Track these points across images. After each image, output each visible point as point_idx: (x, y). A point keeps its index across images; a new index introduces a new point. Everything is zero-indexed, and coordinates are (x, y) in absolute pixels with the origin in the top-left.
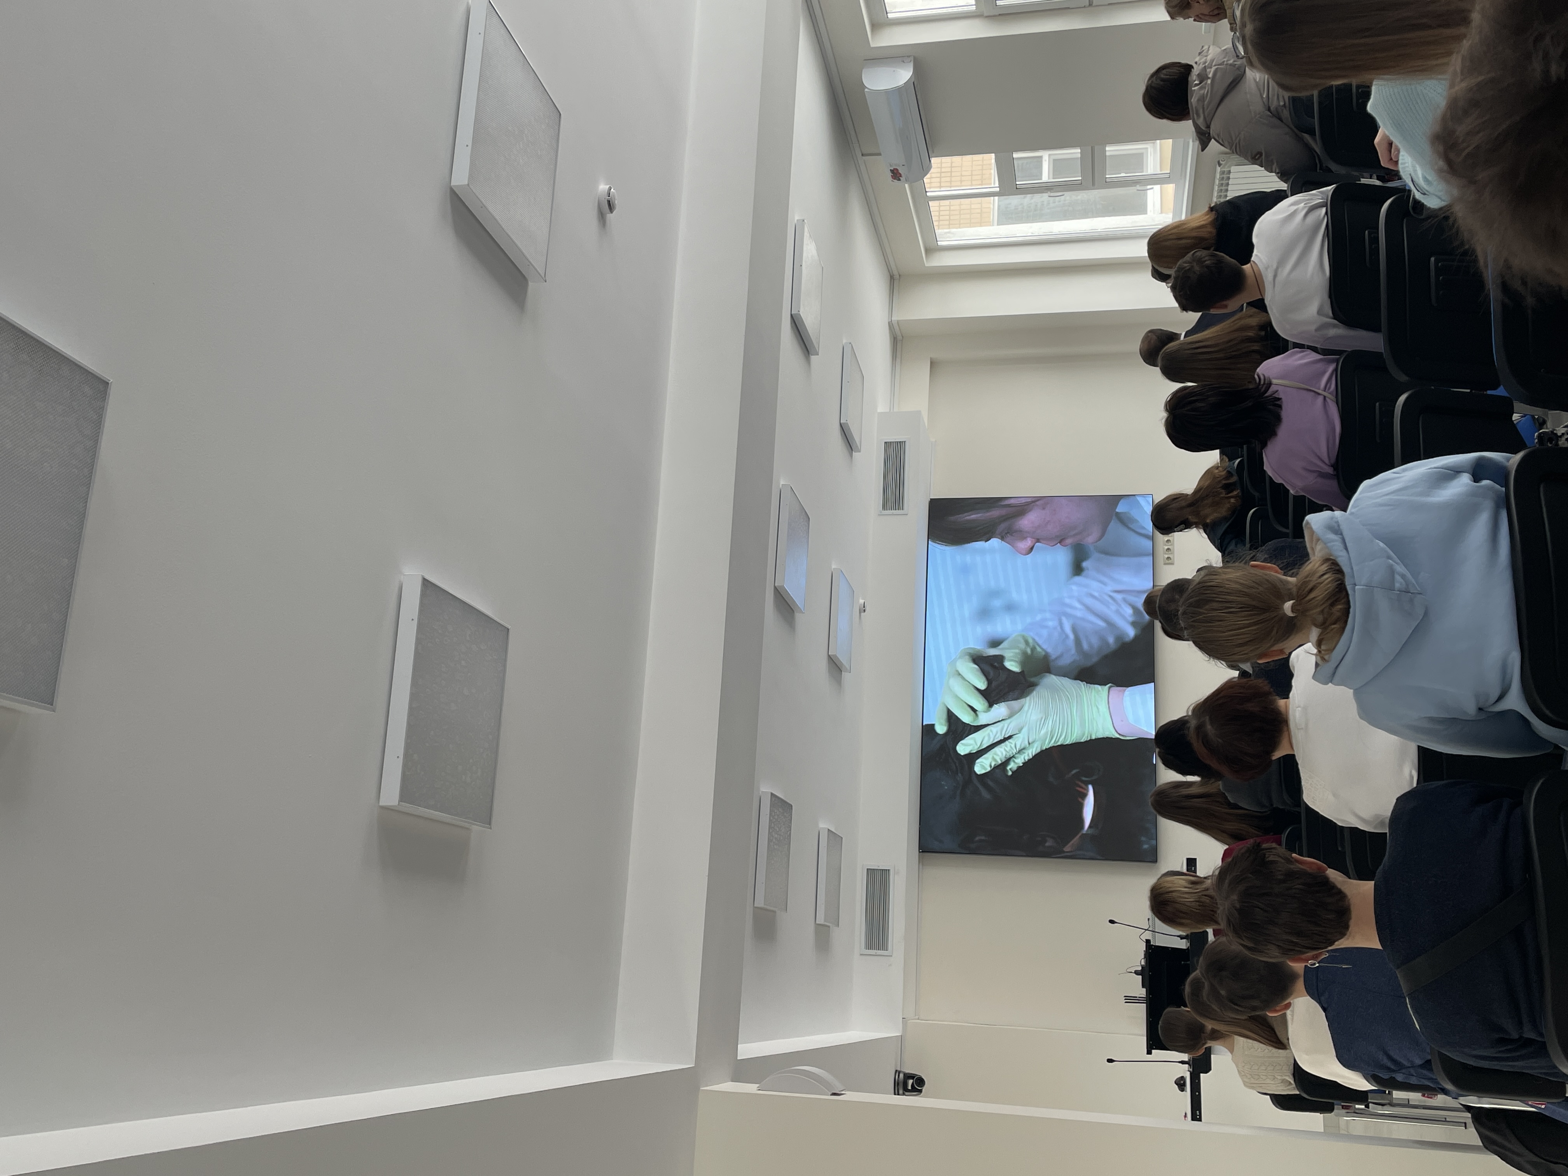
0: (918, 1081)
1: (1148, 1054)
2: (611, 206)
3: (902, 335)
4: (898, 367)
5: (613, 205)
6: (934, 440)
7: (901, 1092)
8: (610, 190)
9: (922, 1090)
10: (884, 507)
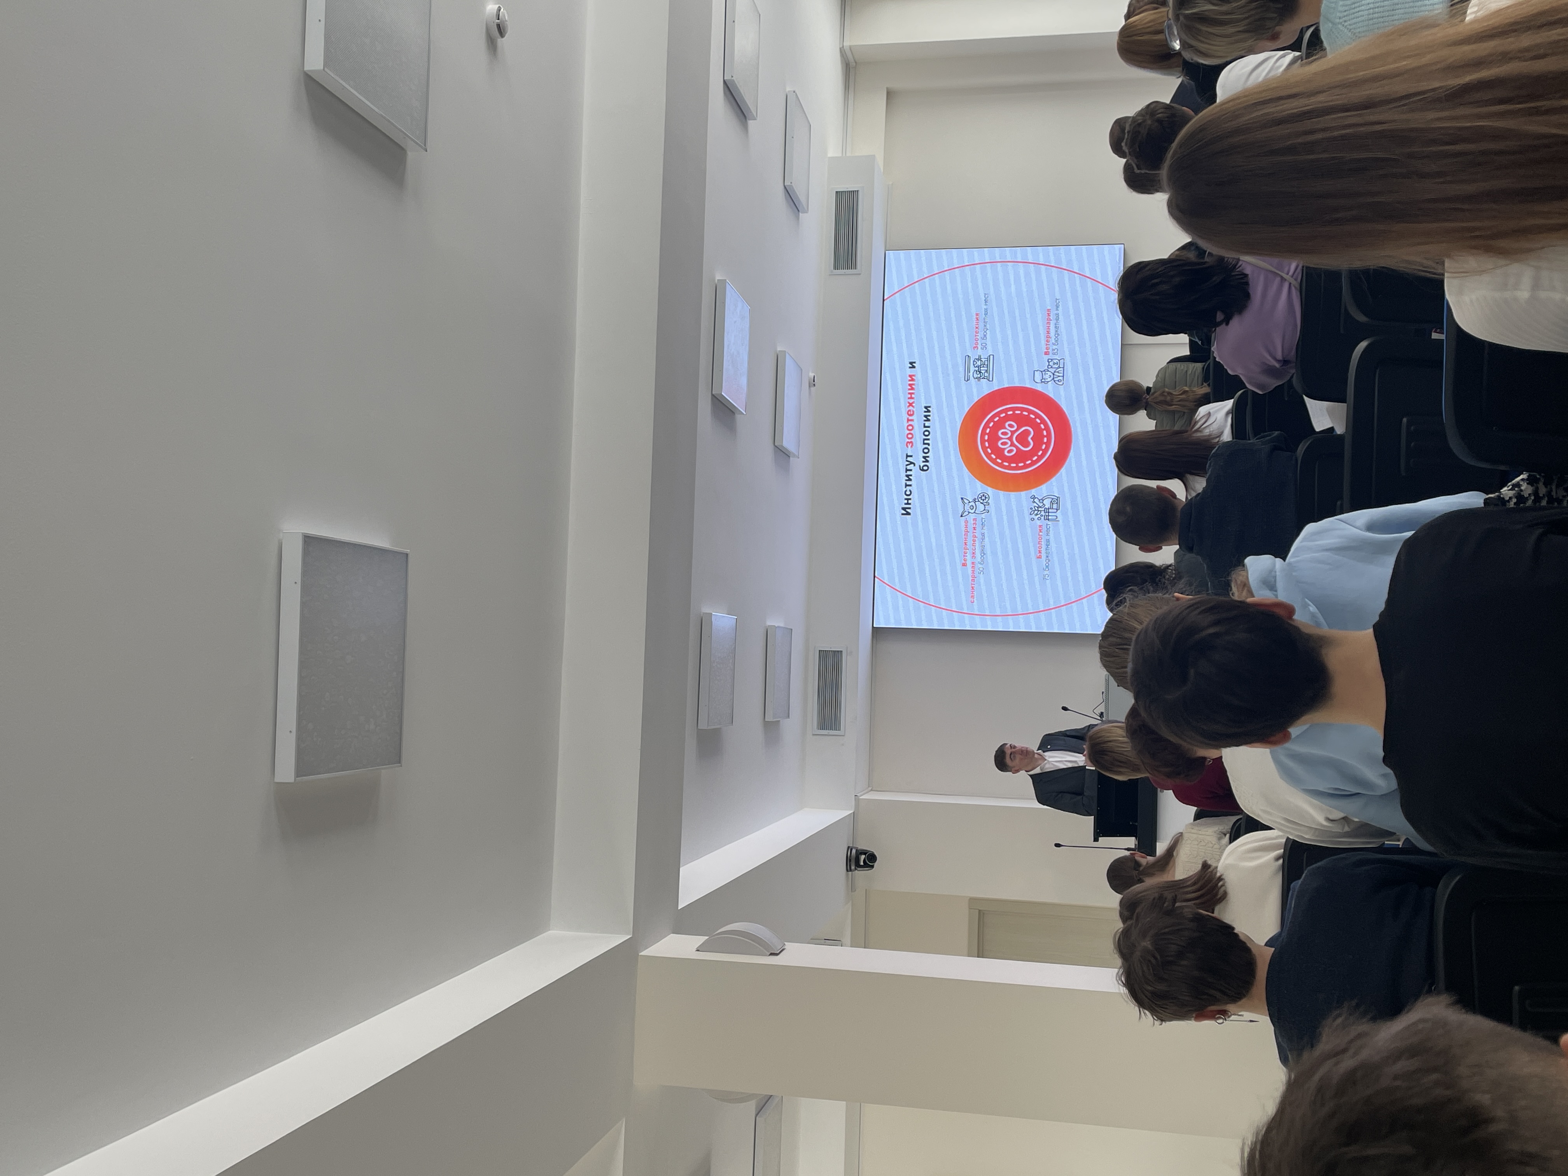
0: (870, 857)
1: (1094, 841)
2: (501, 30)
3: (855, 60)
4: (851, 102)
5: (504, 30)
6: (891, 183)
7: (853, 868)
8: (500, 10)
9: (874, 865)
10: (836, 267)
